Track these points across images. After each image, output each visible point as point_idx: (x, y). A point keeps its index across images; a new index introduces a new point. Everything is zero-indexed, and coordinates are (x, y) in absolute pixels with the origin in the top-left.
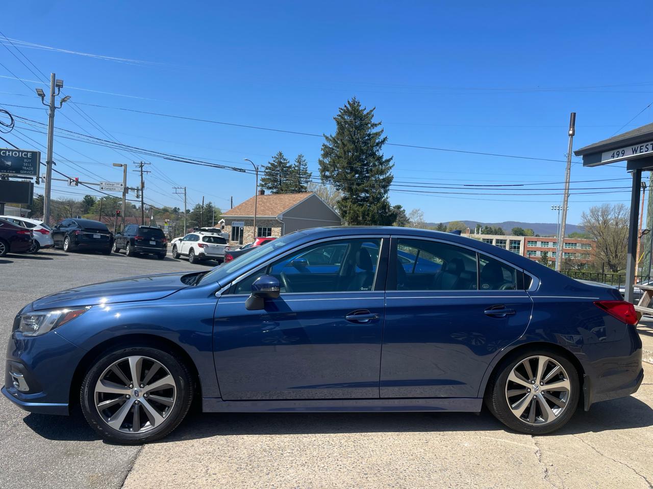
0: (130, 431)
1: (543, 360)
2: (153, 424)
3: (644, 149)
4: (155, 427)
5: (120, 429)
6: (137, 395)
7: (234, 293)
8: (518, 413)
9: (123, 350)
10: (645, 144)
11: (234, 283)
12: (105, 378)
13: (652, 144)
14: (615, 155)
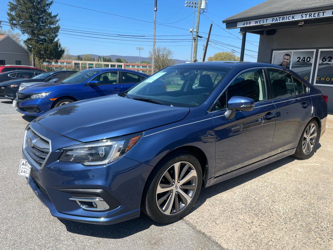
0: (175, 213)
1: (312, 125)
2: (185, 203)
4: (187, 205)
5: (170, 214)
6: (176, 188)
8: (304, 151)
10: (262, 20)
11: (214, 103)
12: (161, 182)
13: (267, 20)
14: (245, 24)
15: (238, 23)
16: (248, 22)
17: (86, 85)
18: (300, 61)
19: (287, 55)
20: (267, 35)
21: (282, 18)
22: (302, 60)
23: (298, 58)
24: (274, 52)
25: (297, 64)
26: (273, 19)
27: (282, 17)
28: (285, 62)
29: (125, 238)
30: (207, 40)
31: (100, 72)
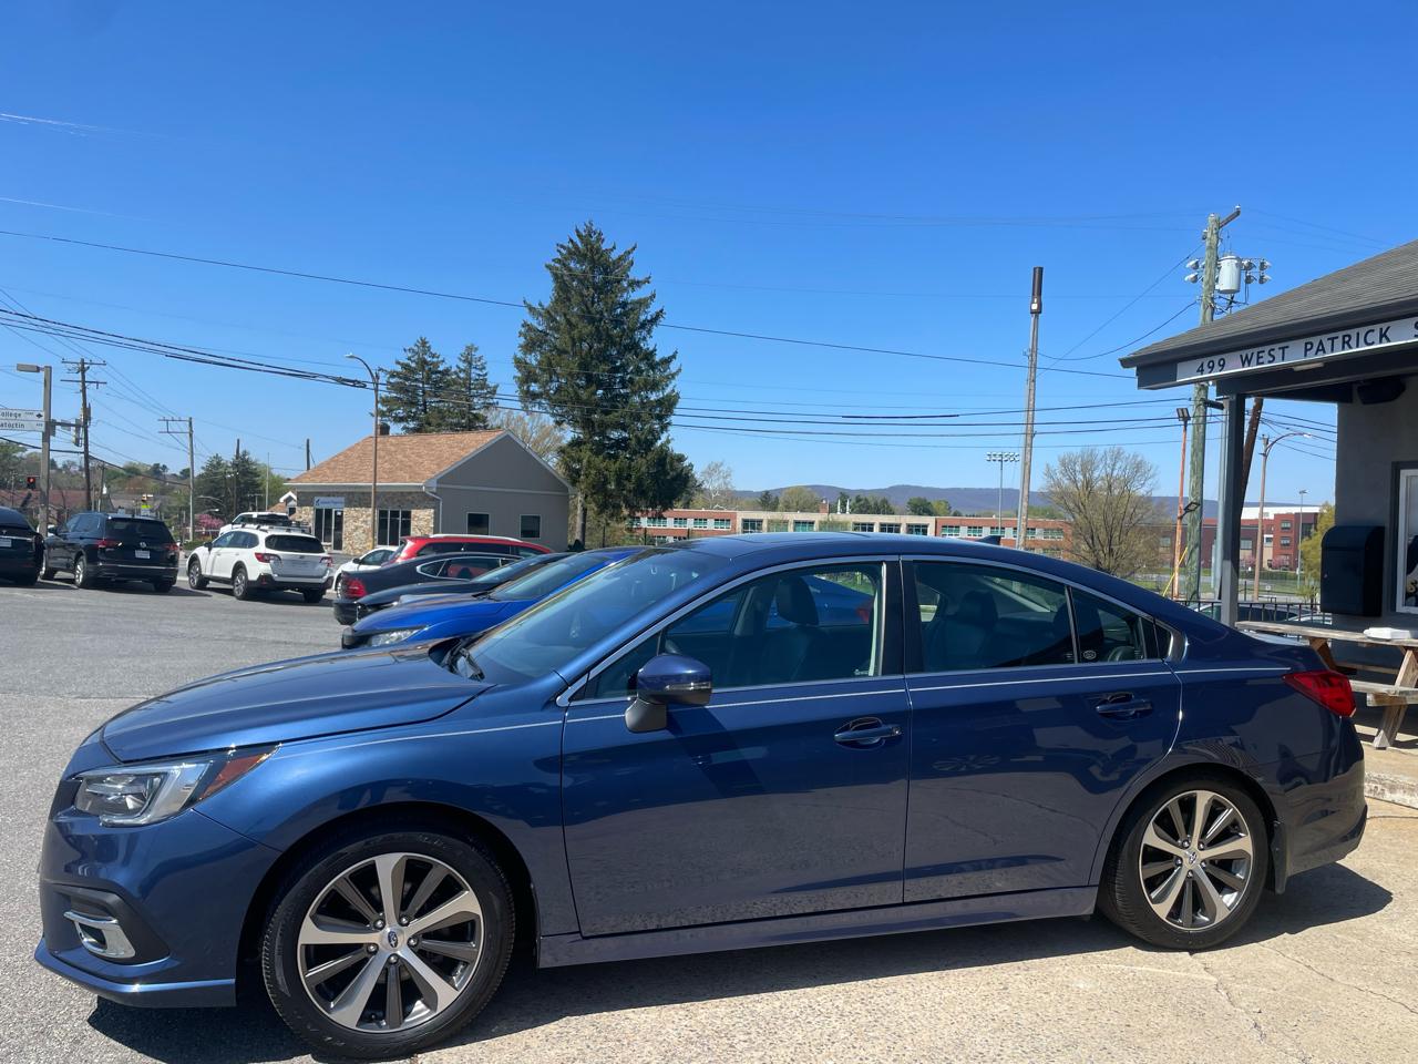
0: (381, 1027)
1: (1203, 798)
2: (431, 1003)
3: (1265, 357)
4: (439, 1011)
5: (357, 1026)
6: (393, 943)
7: (596, 697)
8: (1162, 910)
9: (363, 842)
10: (1267, 348)
11: (594, 673)
12: (320, 910)
13: (1283, 348)
14: (1205, 366)
15: (1181, 367)
16: (1216, 359)
20: (1364, 403)
21: (1341, 338)
24: (1405, 474)
26: (1306, 344)
27: (1340, 334)
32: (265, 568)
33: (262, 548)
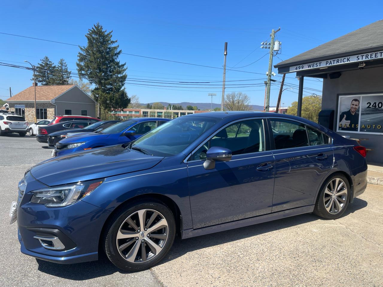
0: (141, 261)
1: (338, 180)
2: (155, 253)
3: (315, 65)
4: (157, 254)
5: (134, 262)
6: (143, 236)
8: (328, 209)
10: (315, 63)
11: (193, 153)
12: (122, 228)
13: (320, 63)
14: (298, 68)
15: (291, 68)
16: (301, 66)
17: (122, 135)
18: (370, 107)
19: (356, 100)
20: (331, 78)
21: (336, 61)
22: (373, 106)
23: (368, 104)
24: (340, 97)
25: (367, 111)
26: (326, 62)
27: (336, 59)
28: (354, 108)
29: (84, 281)
30: (281, 84)
31: (138, 122)
32: (7, 126)
33: (5, 120)
